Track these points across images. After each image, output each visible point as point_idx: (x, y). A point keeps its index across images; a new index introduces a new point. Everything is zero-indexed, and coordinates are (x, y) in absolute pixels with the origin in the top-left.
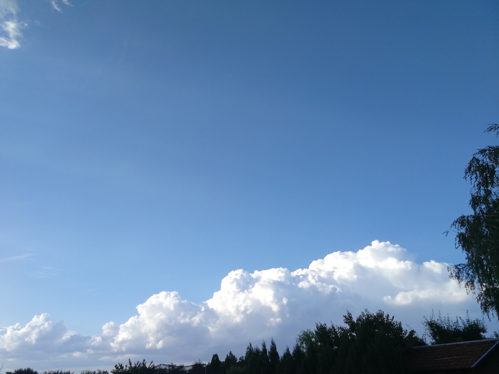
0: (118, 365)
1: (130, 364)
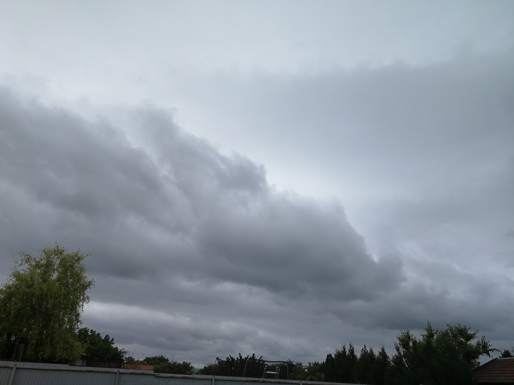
0: (230, 358)
1: (241, 357)
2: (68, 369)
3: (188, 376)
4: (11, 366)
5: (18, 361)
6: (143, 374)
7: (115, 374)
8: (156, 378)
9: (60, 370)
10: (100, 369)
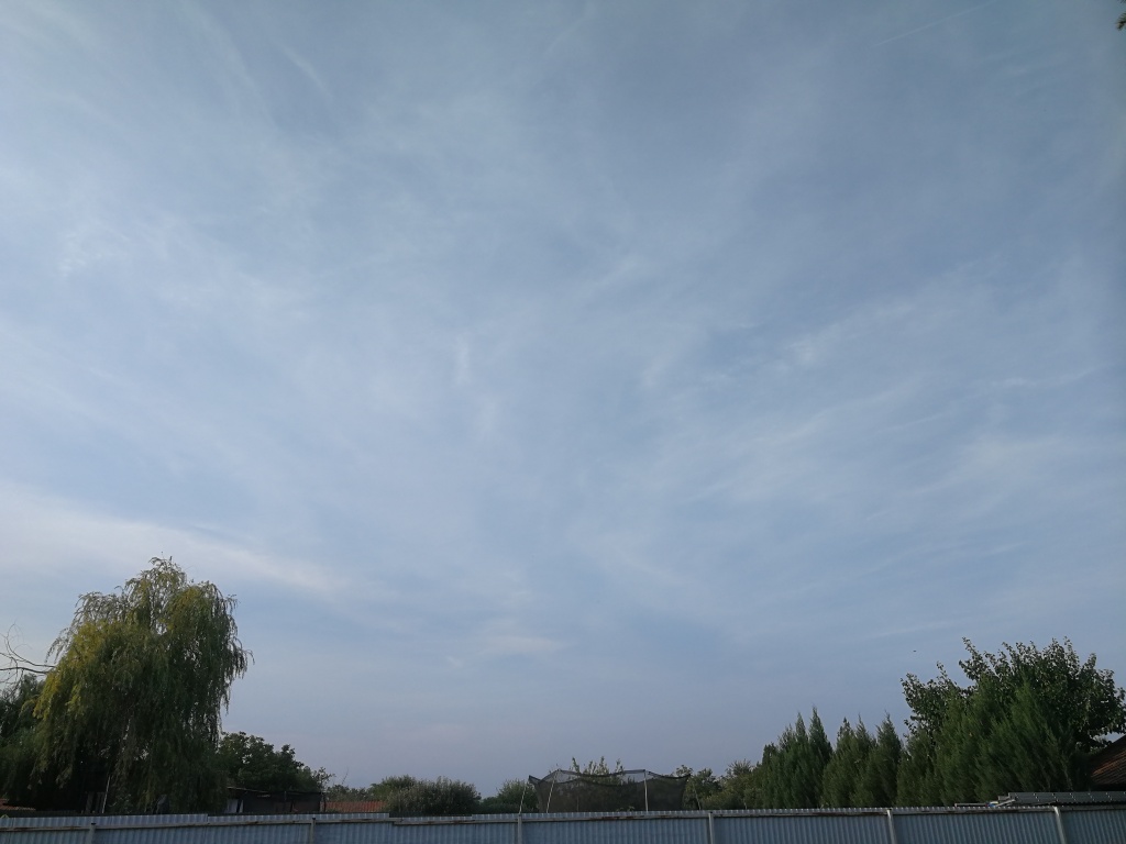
1: (576, 766)
2: (206, 823)
3: (465, 818)
4: (84, 826)
5: (98, 814)
6: (368, 822)
7: (306, 827)
8: (396, 828)
9: (190, 827)
10: (275, 818)
